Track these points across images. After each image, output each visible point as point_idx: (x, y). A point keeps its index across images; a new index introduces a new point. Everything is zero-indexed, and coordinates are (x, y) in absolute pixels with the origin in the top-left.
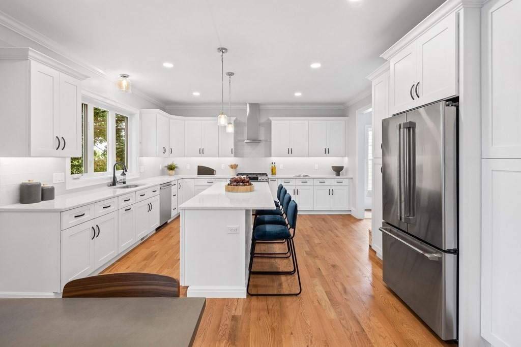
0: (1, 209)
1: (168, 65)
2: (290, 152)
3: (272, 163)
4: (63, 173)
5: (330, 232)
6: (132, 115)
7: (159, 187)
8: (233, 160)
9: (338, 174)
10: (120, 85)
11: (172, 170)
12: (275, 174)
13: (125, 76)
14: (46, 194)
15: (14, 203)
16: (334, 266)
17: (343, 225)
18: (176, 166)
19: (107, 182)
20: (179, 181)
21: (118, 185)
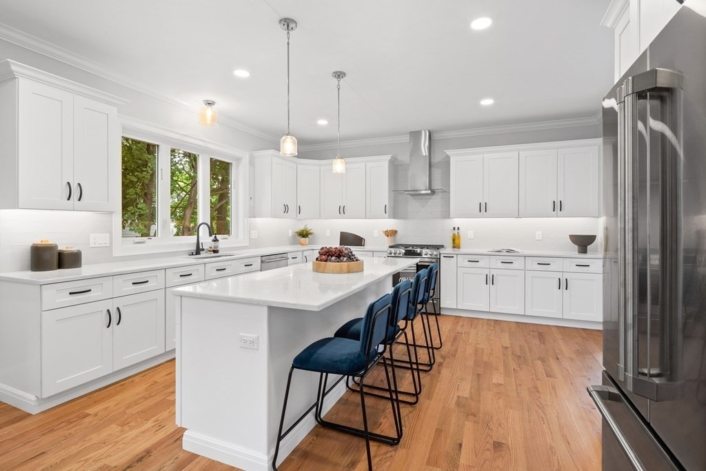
0: (2, 277)
1: (242, 73)
2: (483, 208)
3: (454, 229)
4: (108, 234)
5: (539, 363)
6: (239, 160)
7: (259, 260)
8: (391, 224)
9: (583, 250)
10: (203, 116)
11: (304, 237)
12: (459, 248)
13: (210, 104)
14: (65, 260)
15: (22, 269)
16: (498, 446)
17: (578, 353)
18: (311, 231)
19: (188, 249)
20: (306, 253)
21: (203, 254)
